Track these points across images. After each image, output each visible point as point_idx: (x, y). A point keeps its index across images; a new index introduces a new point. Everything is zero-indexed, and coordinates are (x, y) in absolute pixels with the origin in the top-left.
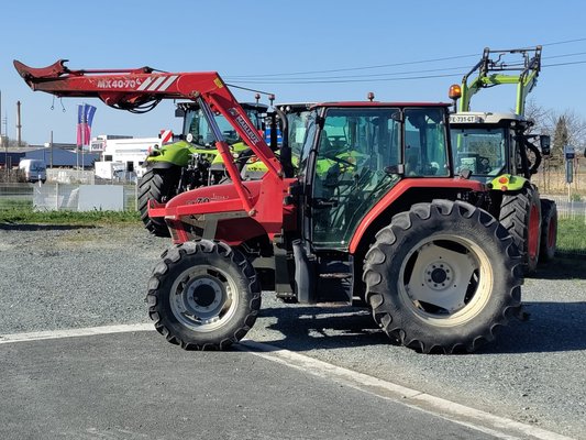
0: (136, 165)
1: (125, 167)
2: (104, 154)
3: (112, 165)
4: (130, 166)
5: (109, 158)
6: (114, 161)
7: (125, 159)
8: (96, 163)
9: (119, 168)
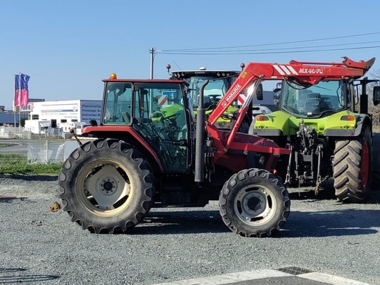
0: (58, 122)
1: (49, 124)
2: (31, 114)
3: (40, 123)
4: (54, 123)
5: (36, 117)
6: (40, 120)
7: (50, 118)
8: (26, 121)
9: (45, 125)
